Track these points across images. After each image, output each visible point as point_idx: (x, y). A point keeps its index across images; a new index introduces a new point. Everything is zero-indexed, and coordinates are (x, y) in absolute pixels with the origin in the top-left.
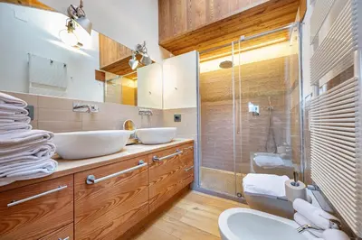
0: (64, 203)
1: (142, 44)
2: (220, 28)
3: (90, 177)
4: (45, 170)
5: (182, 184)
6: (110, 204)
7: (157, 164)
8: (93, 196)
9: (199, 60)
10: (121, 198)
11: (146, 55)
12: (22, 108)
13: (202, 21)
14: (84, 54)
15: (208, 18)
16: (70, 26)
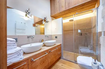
0: (25, 67)
1: (46, 17)
2: (69, 11)
3: (32, 59)
4: (21, 59)
5: (58, 57)
6: (38, 66)
7: (50, 53)
8: (33, 64)
9: (63, 19)
10: (41, 64)
11: (47, 20)
12: (15, 42)
13: (64, 9)
14: (30, 20)
15: (65, 8)
16: (26, 15)
